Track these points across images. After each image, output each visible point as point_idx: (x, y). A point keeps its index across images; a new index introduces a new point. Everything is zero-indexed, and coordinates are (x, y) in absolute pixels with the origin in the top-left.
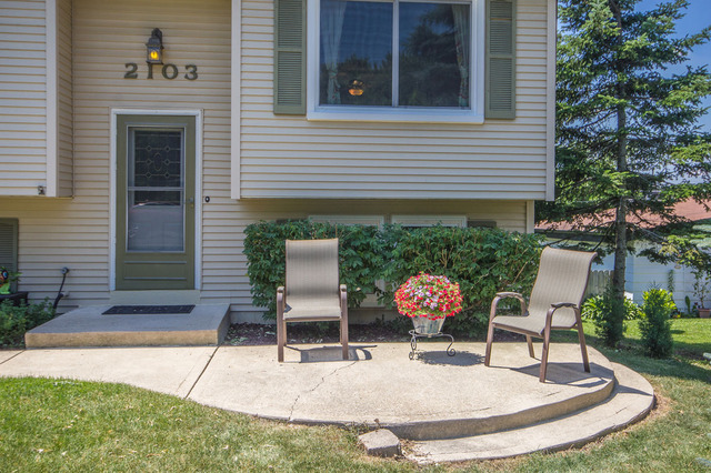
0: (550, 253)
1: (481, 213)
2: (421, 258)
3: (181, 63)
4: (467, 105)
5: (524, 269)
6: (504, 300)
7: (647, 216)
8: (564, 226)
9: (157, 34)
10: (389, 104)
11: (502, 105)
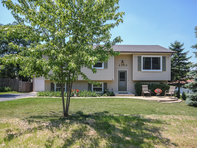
0: (171, 86)
1: (161, 82)
2: (156, 87)
3: (125, 64)
4: (160, 69)
5: (168, 88)
6: (166, 91)
7: (183, 82)
8: (171, 83)
9: (122, 61)
10: (151, 69)
11: (164, 69)
